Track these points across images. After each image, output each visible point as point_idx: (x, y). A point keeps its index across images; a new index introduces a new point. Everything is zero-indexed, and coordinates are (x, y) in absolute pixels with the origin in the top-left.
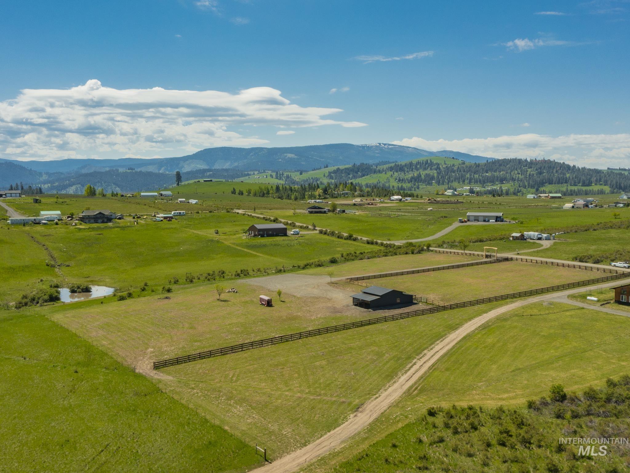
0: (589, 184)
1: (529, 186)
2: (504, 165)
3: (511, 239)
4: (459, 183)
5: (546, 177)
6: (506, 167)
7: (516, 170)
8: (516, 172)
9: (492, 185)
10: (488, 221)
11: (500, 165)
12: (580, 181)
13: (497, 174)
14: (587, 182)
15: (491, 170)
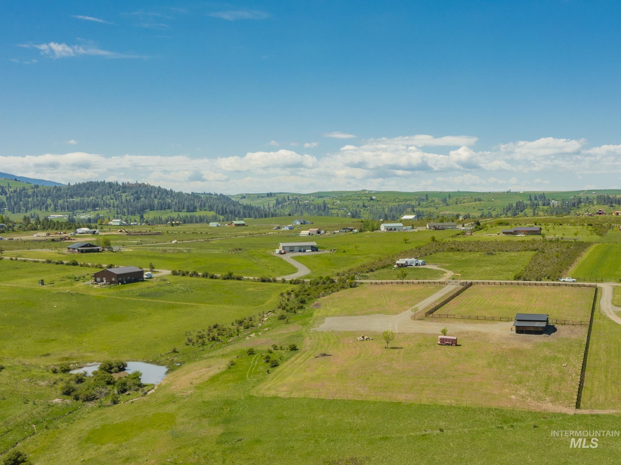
0: (194, 210)
1: (128, 212)
2: (92, 189)
3: (395, 266)
4: (41, 210)
5: (147, 203)
6: (94, 191)
7: (108, 195)
8: (109, 197)
9: (84, 212)
10: (304, 251)
11: (88, 189)
12: (184, 206)
13: (86, 199)
14: (191, 208)
15: (77, 195)
